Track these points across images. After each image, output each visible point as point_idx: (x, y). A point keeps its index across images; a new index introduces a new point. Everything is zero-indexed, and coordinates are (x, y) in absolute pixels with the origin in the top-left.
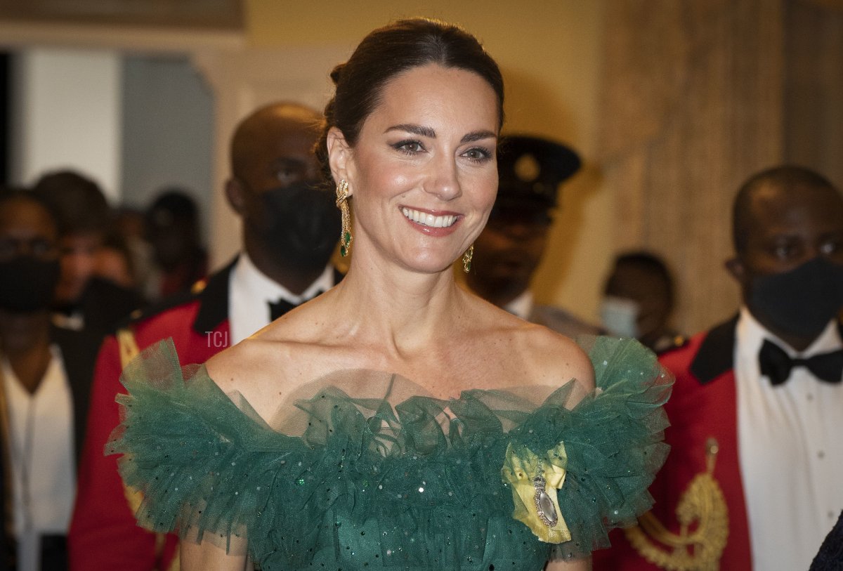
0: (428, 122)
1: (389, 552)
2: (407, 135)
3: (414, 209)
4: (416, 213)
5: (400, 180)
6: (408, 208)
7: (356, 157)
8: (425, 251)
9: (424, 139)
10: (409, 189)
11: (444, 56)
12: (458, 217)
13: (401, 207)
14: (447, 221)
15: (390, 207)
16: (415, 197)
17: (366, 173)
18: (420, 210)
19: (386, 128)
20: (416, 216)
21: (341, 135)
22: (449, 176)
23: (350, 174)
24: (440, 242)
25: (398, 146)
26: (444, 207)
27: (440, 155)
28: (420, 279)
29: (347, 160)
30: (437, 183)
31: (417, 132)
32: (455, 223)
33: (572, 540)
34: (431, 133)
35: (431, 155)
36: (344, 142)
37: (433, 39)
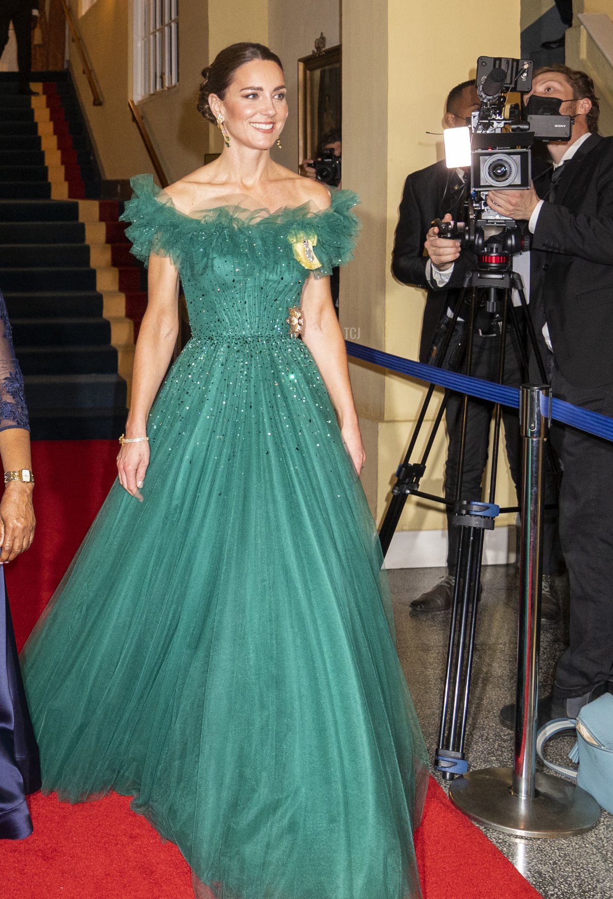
0: (257, 85)
1: (237, 270)
2: (250, 91)
3: (256, 123)
4: (257, 124)
5: (249, 112)
6: (253, 123)
7: (226, 105)
8: (262, 140)
9: (257, 92)
10: (254, 114)
11: (260, 56)
12: (273, 123)
13: (250, 123)
14: (269, 127)
15: (245, 123)
16: (258, 117)
17: (232, 112)
18: (259, 123)
19: (240, 90)
20: (257, 126)
21: (215, 96)
22: (271, 106)
23: (223, 112)
24: (269, 136)
25: (247, 96)
26: (269, 120)
27: (265, 98)
28: (254, 152)
29: (220, 106)
30: (266, 110)
31: (255, 89)
32: (273, 128)
33: (323, 266)
34: (261, 89)
35: (261, 98)
36: (218, 99)
37: (252, 49)
